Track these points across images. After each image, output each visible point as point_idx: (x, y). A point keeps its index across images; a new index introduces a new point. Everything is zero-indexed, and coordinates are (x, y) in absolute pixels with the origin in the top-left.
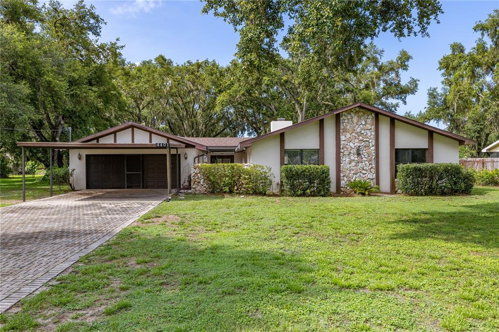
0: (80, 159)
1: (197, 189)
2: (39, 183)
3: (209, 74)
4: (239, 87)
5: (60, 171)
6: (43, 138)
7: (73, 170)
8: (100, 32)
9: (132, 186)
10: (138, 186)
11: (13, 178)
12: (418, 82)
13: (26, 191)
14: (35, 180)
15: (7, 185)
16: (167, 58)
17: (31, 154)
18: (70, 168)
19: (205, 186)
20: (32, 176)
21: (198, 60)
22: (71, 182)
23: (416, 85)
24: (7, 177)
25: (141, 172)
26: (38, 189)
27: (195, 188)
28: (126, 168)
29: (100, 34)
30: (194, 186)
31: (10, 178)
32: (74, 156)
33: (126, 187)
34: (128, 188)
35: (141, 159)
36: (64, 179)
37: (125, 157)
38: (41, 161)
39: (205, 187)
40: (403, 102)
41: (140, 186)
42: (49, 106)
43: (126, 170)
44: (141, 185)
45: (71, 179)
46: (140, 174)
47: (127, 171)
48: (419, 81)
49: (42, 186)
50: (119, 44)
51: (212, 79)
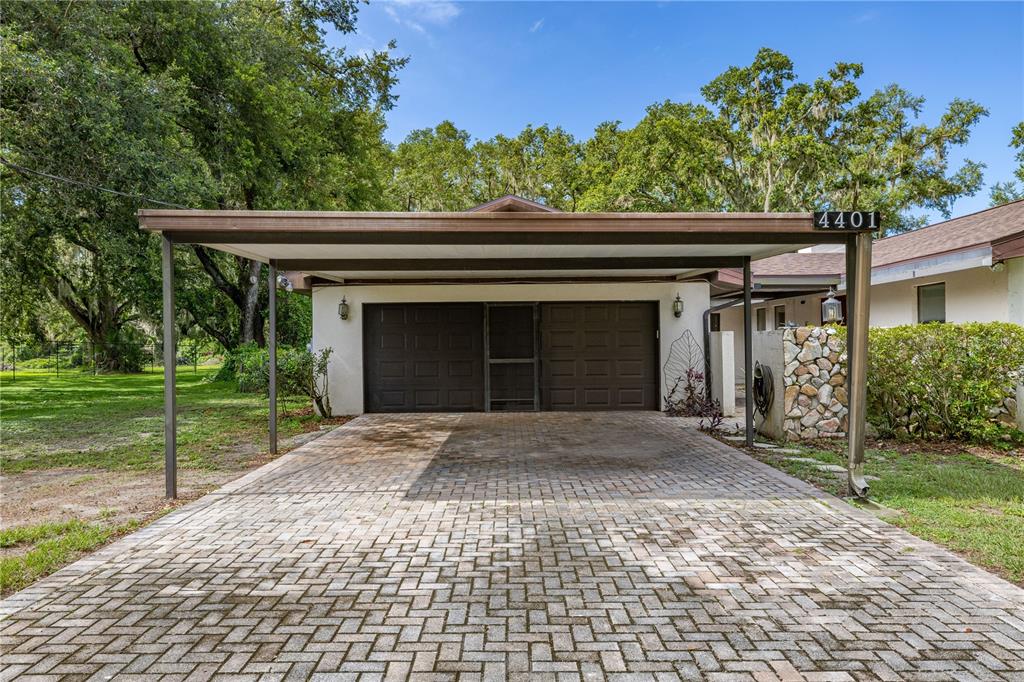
0: (345, 316)
1: (808, 421)
2: (210, 386)
3: (555, 153)
4: (628, 175)
5: (292, 356)
6: (219, 278)
7: (326, 354)
8: (356, 19)
9: (505, 403)
10: (523, 403)
11: (153, 373)
12: (981, 170)
13: (179, 418)
14: (199, 378)
15: (133, 393)
16: (458, 127)
17: (191, 317)
18: (316, 348)
19: (835, 409)
20: (191, 368)
21: (530, 126)
22: (320, 390)
23: (979, 176)
24: (138, 371)
25: (535, 360)
26: (213, 408)
27: (800, 418)
28: (487, 346)
29: (355, 25)
30: (796, 412)
31: (147, 373)
32: (325, 308)
33: (488, 405)
34: (493, 409)
35: (535, 317)
36: (299, 381)
37: (487, 312)
38: (213, 333)
39: (835, 414)
40: (942, 213)
41: (532, 403)
42: (247, 162)
43: (487, 353)
44: (536, 399)
45: (320, 380)
46: (532, 364)
47: (491, 357)
48: (984, 166)
49: (223, 397)
50: (393, 55)
51: (562, 161)
